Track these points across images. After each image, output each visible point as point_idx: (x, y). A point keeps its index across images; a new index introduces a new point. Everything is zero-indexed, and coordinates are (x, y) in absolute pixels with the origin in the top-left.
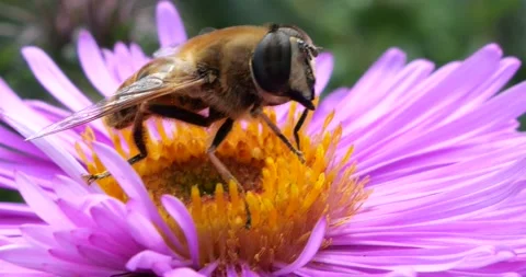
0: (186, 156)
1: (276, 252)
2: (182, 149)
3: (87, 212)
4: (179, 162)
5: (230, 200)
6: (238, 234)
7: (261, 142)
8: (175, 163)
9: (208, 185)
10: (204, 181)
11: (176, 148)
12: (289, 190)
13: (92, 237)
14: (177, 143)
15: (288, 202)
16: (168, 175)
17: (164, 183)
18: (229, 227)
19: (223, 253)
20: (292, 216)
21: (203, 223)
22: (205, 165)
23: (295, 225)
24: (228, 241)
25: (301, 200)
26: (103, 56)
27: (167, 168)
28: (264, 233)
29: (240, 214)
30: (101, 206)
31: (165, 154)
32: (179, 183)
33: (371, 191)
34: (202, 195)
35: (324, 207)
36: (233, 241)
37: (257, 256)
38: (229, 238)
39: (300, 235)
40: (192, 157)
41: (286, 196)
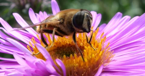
0: (61, 45)
1: (88, 73)
2: (60, 43)
3: (34, 64)
4: (59, 47)
5: (74, 58)
6: (77, 68)
7: (83, 41)
8: (58, 47)
9: (68, 54)
10: (66, 52)
11: (58, 43)
12: (91, 55)
13: (36, 71)
14: (58, 42)
15: (91, 59)
16: (56, 51)
17: (55, 53)
18: (74, 66)
19: (73, 74)
20: (92, 63)
21: (67, 65)
22: (67, 48)
23: (93, 65)
24: (74, 70)
25: (95, 58)
26: (36, 15)
27: (56, 49)
28: (85, 68)
29: (77, 63)
30: (39, 62)
31: (55, 45)
32: (60, 53)
33: (115, 55)
34: (66, 57)
35: (102, 60)
36: (76, 70)
37: (83, 75)
38: (74, 69)
39: (95, 69)
40: (63, 45)
41: (91, 57)
